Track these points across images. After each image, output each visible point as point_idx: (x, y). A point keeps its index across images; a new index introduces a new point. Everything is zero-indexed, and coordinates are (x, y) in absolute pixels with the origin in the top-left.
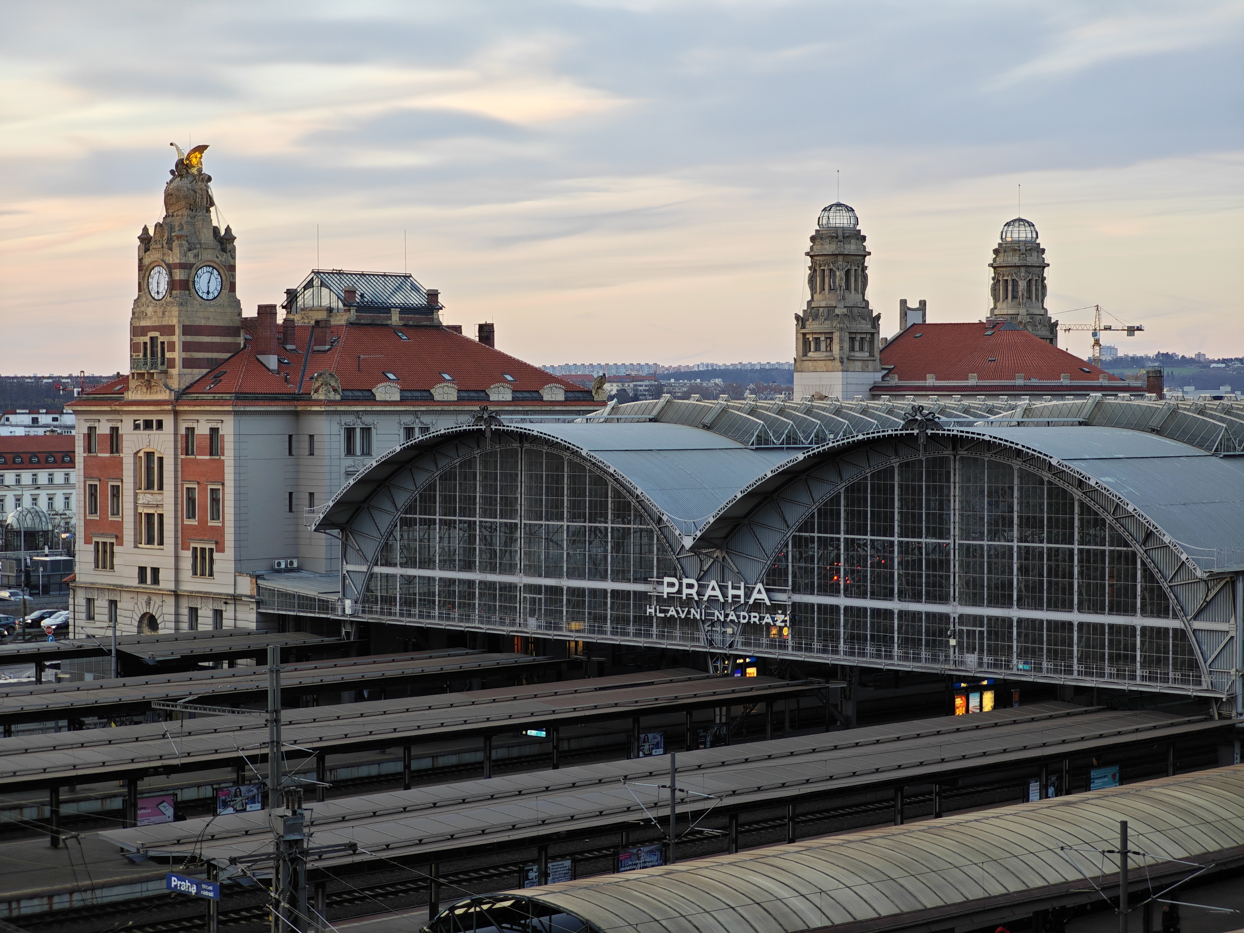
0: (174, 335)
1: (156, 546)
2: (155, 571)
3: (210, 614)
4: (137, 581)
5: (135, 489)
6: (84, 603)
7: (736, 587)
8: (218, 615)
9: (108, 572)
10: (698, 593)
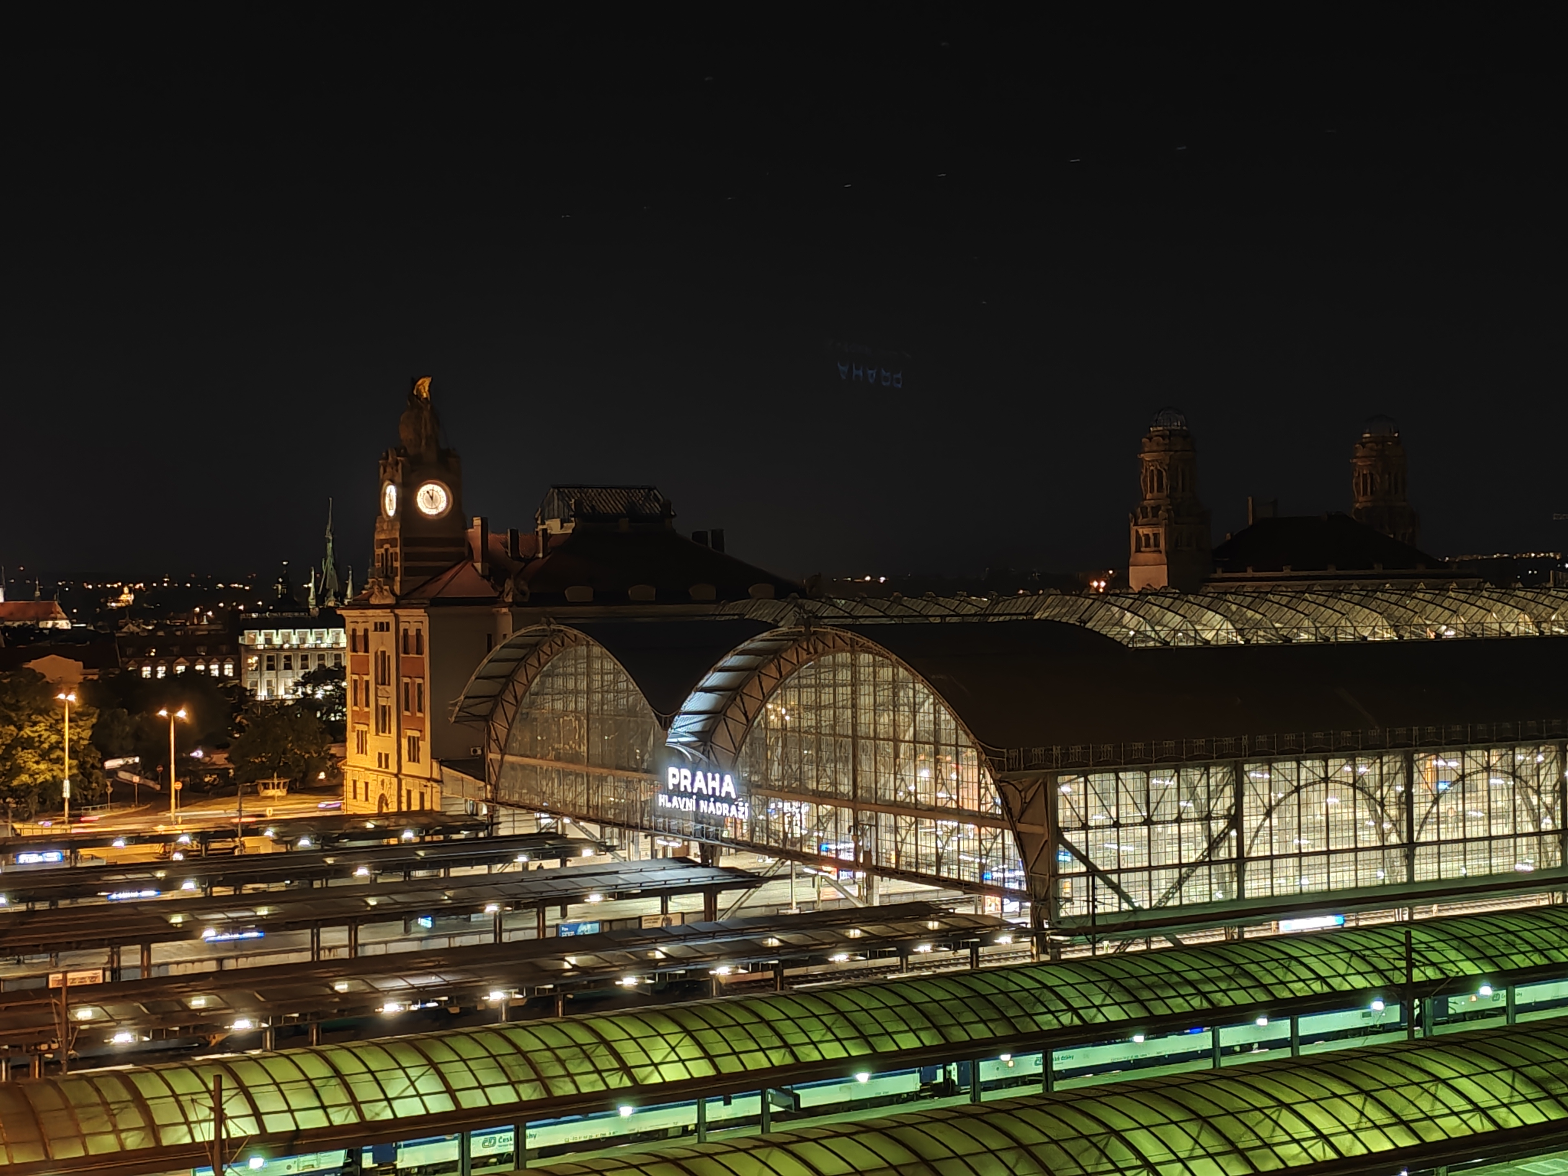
0: (396, 546)
1: (387, 734)
2: (387, 756)
3: (418, 796)
4: (377, 765)
5: (377, 683)
6: (351, 784)
7: (714, 779)
8: (422, 795)
9: (364, 755)
10: (692, 784)
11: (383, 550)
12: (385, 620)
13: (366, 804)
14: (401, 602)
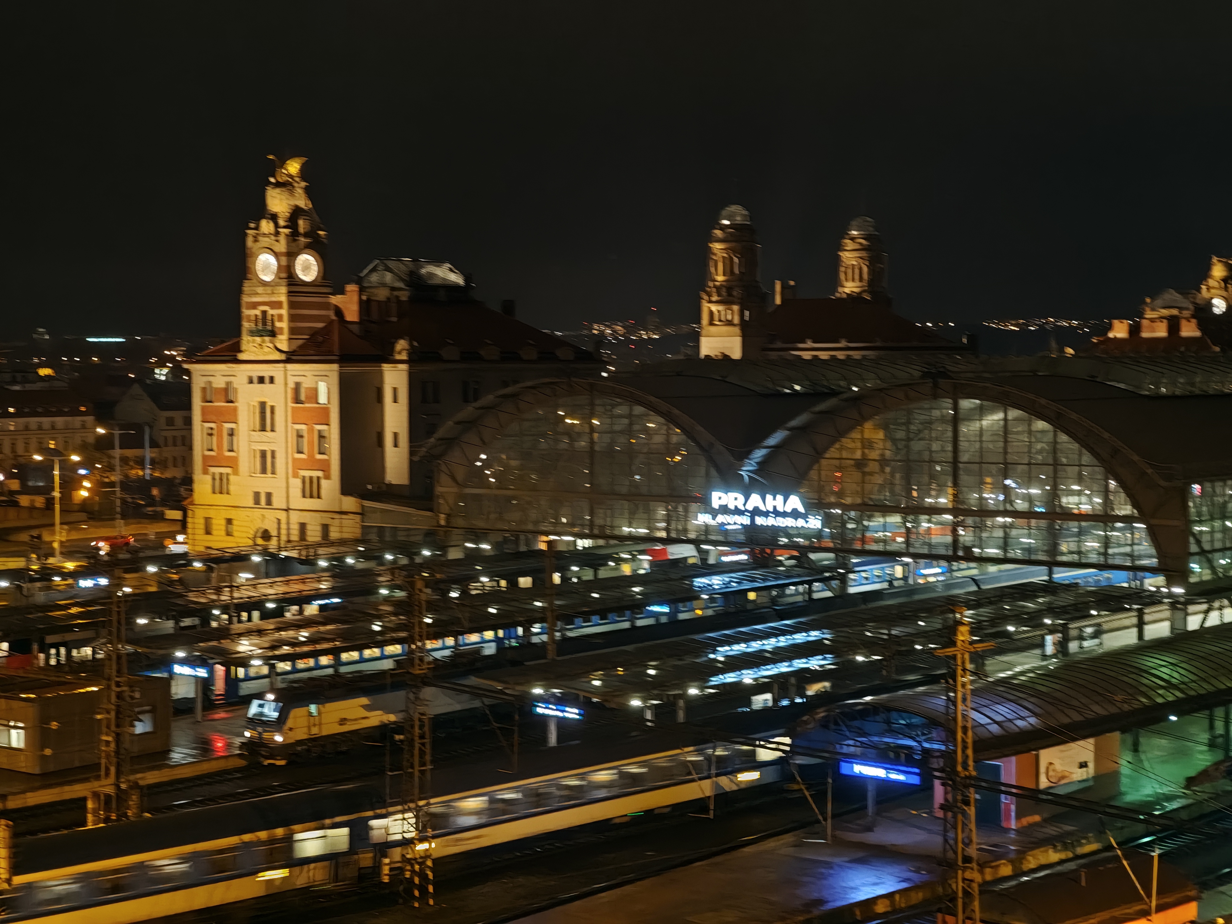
0: (282, 309)
1: (269, 475)
2: (269, 495)
3: (319, 527)
4: (252, 502)
5: (249, 431)
6: (202, 521)
7: (774, 499)
8: (325, 528)
9: (225, 496)
10: (744, 505)
11: (257, 312)
12: (266, 375)
13: (229, 538)
14: (291, 358)
